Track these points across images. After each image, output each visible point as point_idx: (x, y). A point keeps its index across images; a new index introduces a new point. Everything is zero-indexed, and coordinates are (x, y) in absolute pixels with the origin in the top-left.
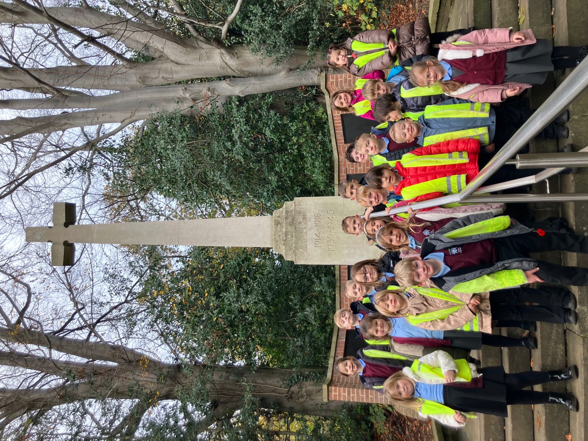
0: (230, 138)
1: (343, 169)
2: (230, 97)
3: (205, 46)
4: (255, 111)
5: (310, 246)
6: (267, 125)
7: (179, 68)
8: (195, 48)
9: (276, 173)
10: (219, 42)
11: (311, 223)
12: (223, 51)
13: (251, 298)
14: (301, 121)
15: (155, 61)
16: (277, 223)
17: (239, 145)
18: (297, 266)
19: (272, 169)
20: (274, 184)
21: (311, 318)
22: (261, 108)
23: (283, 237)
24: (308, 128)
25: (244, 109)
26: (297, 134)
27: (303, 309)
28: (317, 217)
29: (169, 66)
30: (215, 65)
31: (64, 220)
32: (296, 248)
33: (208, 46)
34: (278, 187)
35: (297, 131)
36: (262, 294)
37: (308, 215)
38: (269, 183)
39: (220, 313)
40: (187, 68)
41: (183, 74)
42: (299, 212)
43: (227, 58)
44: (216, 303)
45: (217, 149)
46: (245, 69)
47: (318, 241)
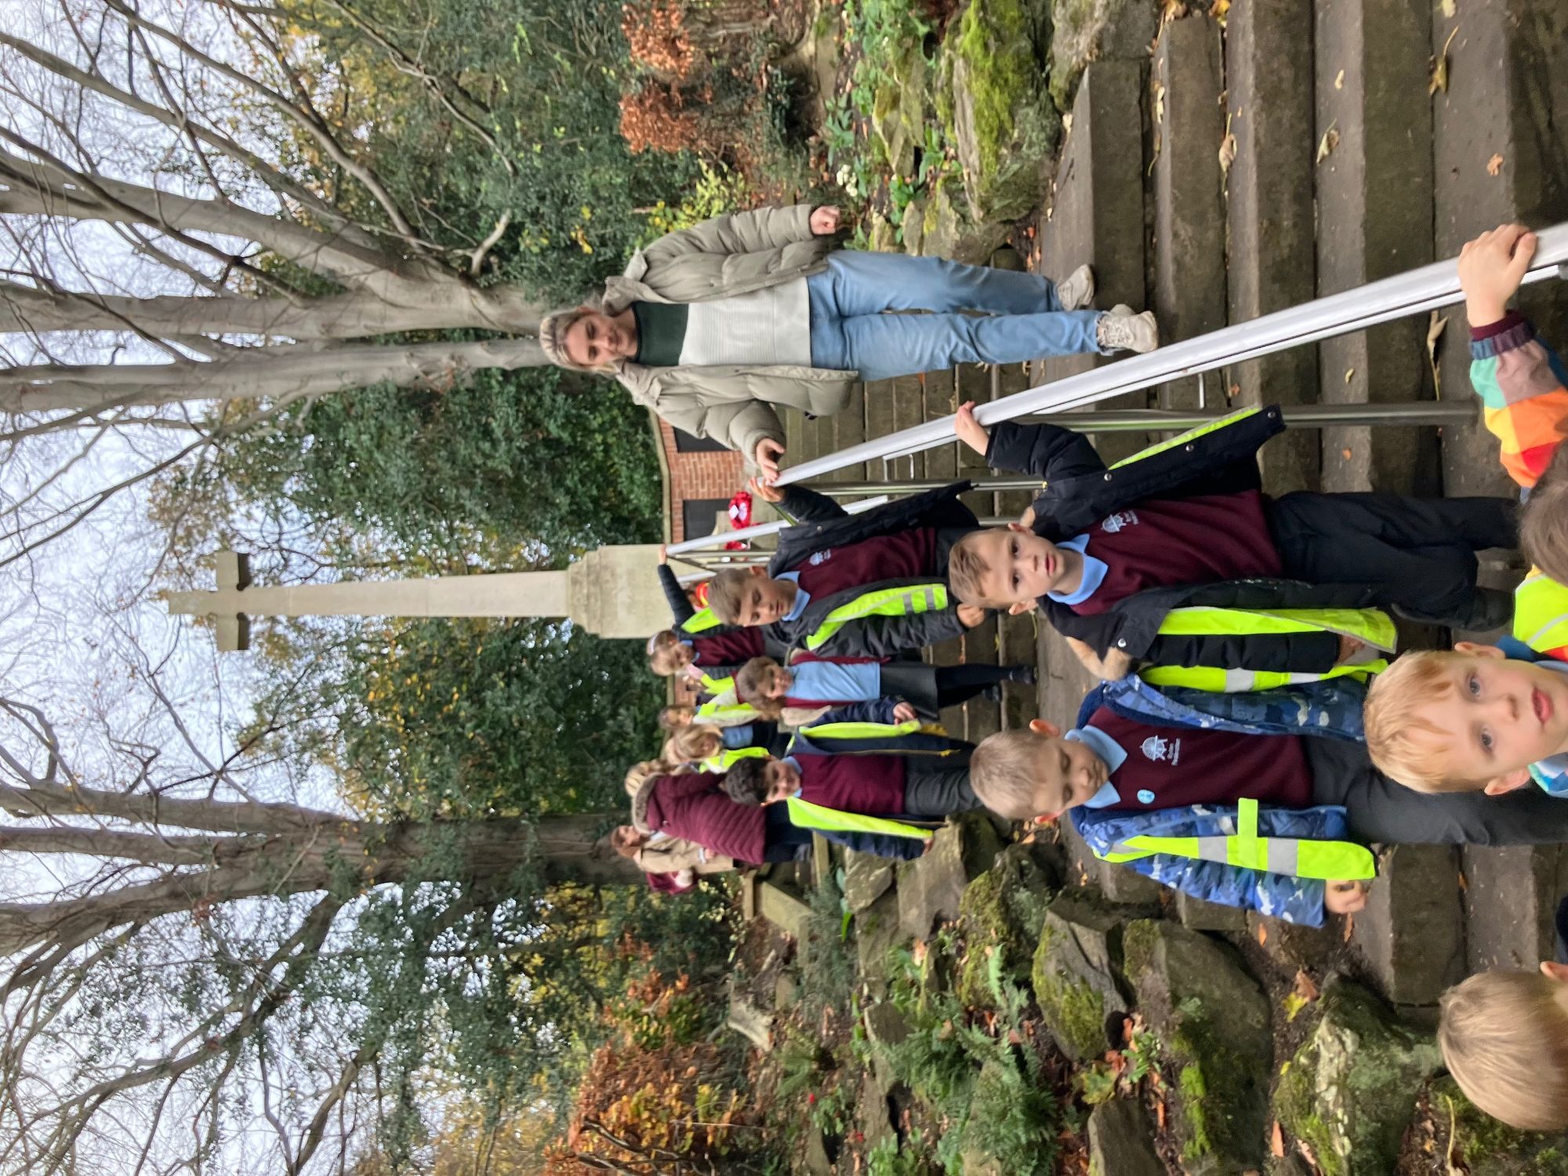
1: (677, 491)
3: (441, 277)
7: (392, 312)
8: (422, 280)
10: (468, 279)
11: (622, 582)
12: (474, 292)
15: (349, 296)
16: (575, 582)
25: (512, 389)
28: (631, 573)
29: (375, 307)
30: (461, 312)
31: (236, 581)
32: (603, 616)
33: (448, 278)
35: (602, 425)
37: (619, 570)
39: (477, 726)
40: (409, 313)
41: (402, 322)
42: (606, 567)
43: (482, 303)
44: (473, 710)
46: (513, 322)
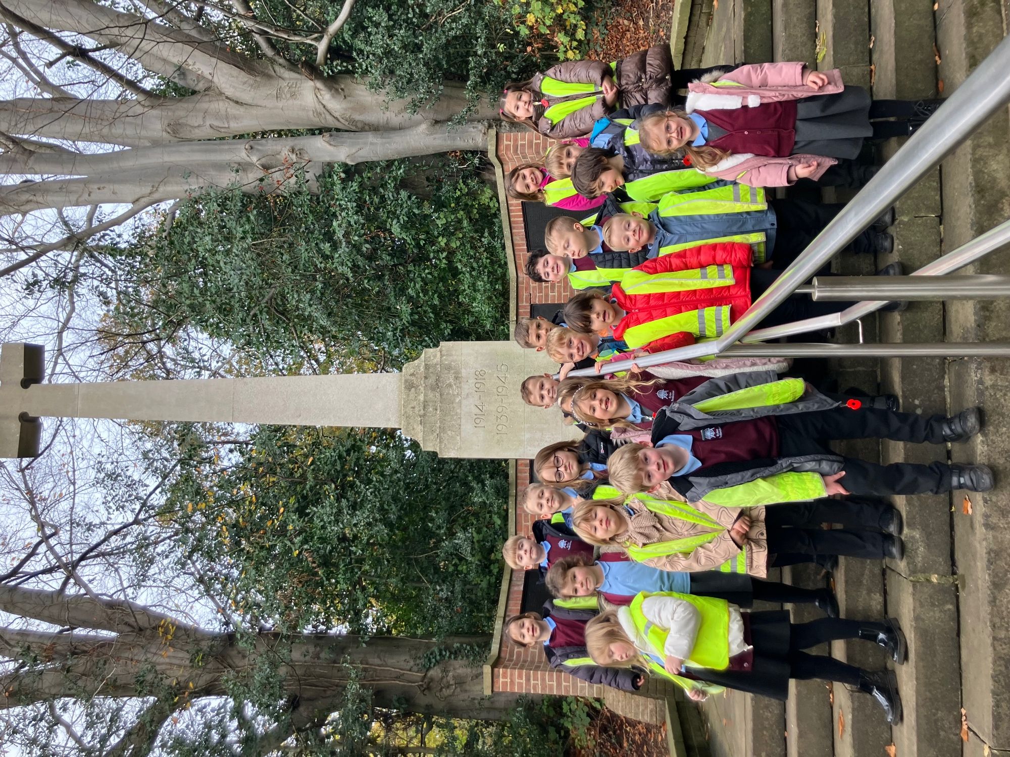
0: (329, 236)
1: (524, 295)
2: (330, 165)
3: (287, 74)
4: (374, 190)
5: (467, 427)
6: (393, 215)
7: (240, 111)
8: (269, 77)
9: (410, 299)
10: (313, 70)
11: (468, 386)
12: (319, 84)
13: (362, 517)
14: (454, 211)
15: (196, 98)
16: (410, 386)
17: (344, 248)
18: (443, 461)
19: (402, 291)
20: (406, 318)
21: (466, 551)
22: (384, 186)
23: (419, 410)
24: (465, 223)
25: (355, 186)
26: (447, 232)
27: (451, 534)
28: (480, 376)
29: (221, 106)
30: (304, 109)
31: (21, 376)
32: (443, 429)
33: (293, 75)
34: (413, 323)
35: (446, 227)
36: (381, 509)
37: (464, 373)
38: (397, 315)
39: (305, 541)
40: (254, 111)
41: (248, 122)
42: (449, 368)
43: (326, 96)
44: (299, 525)
45: (305, 255)
46: (357, 117)
47: (480, 417)
